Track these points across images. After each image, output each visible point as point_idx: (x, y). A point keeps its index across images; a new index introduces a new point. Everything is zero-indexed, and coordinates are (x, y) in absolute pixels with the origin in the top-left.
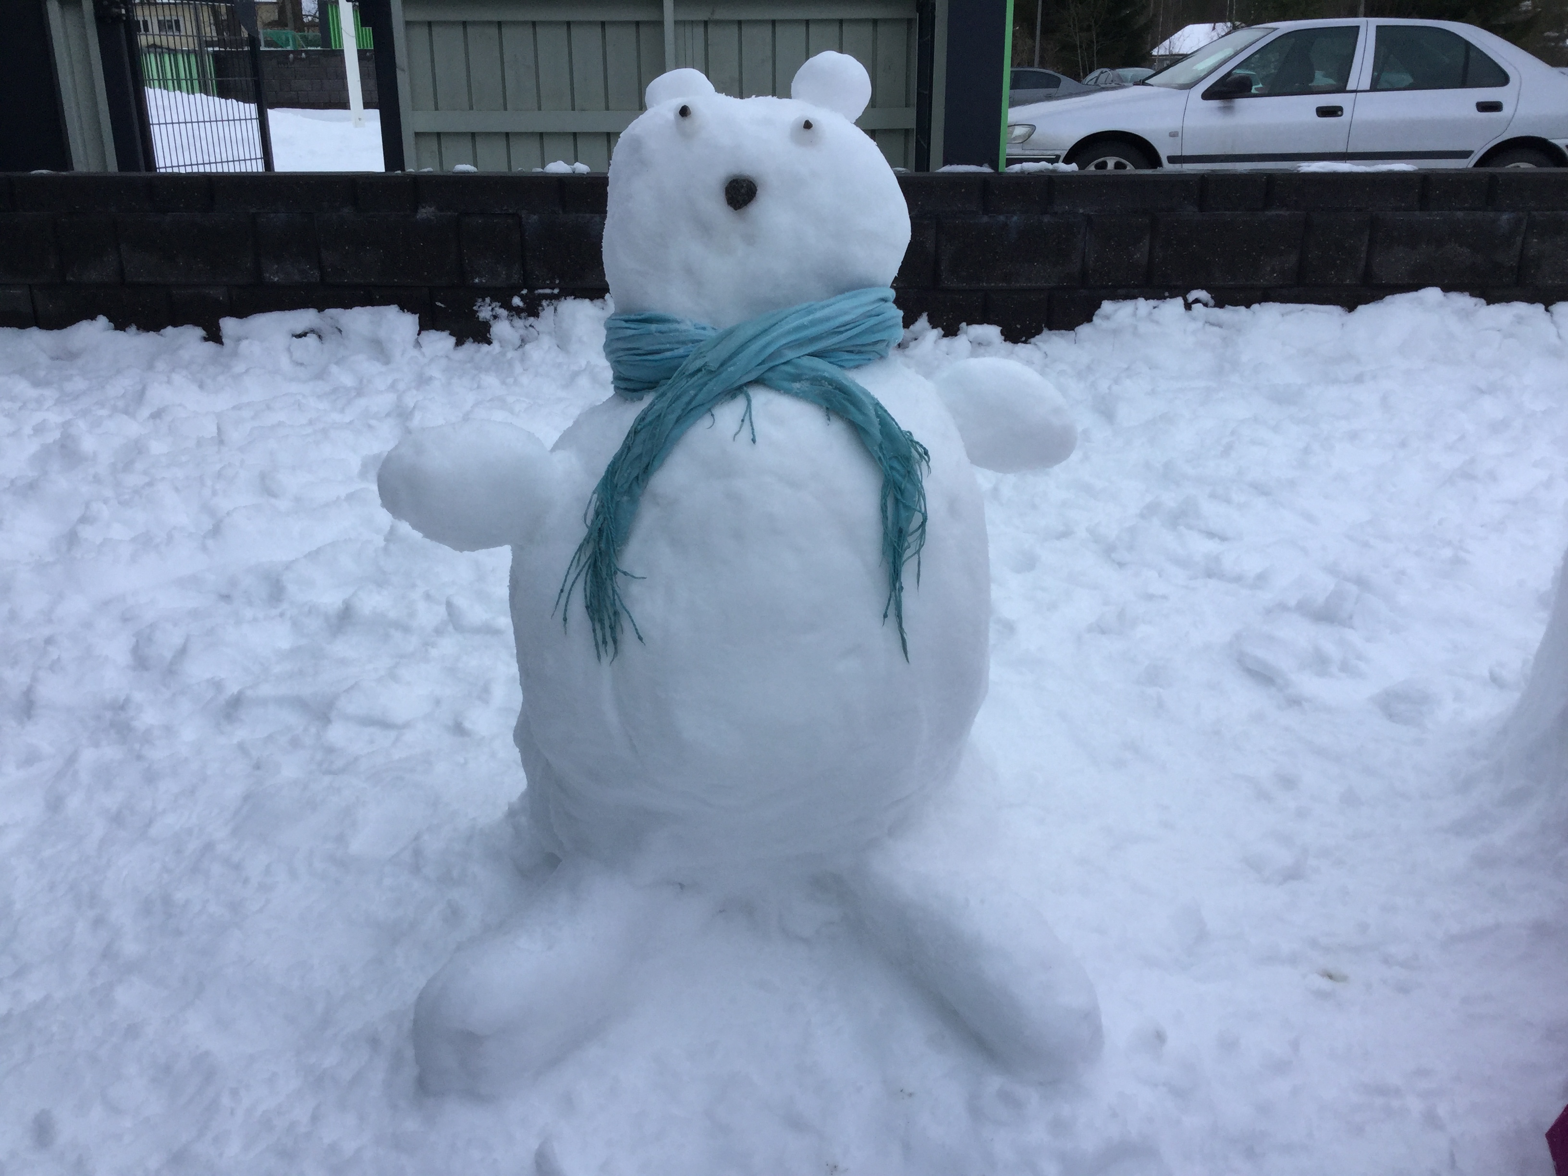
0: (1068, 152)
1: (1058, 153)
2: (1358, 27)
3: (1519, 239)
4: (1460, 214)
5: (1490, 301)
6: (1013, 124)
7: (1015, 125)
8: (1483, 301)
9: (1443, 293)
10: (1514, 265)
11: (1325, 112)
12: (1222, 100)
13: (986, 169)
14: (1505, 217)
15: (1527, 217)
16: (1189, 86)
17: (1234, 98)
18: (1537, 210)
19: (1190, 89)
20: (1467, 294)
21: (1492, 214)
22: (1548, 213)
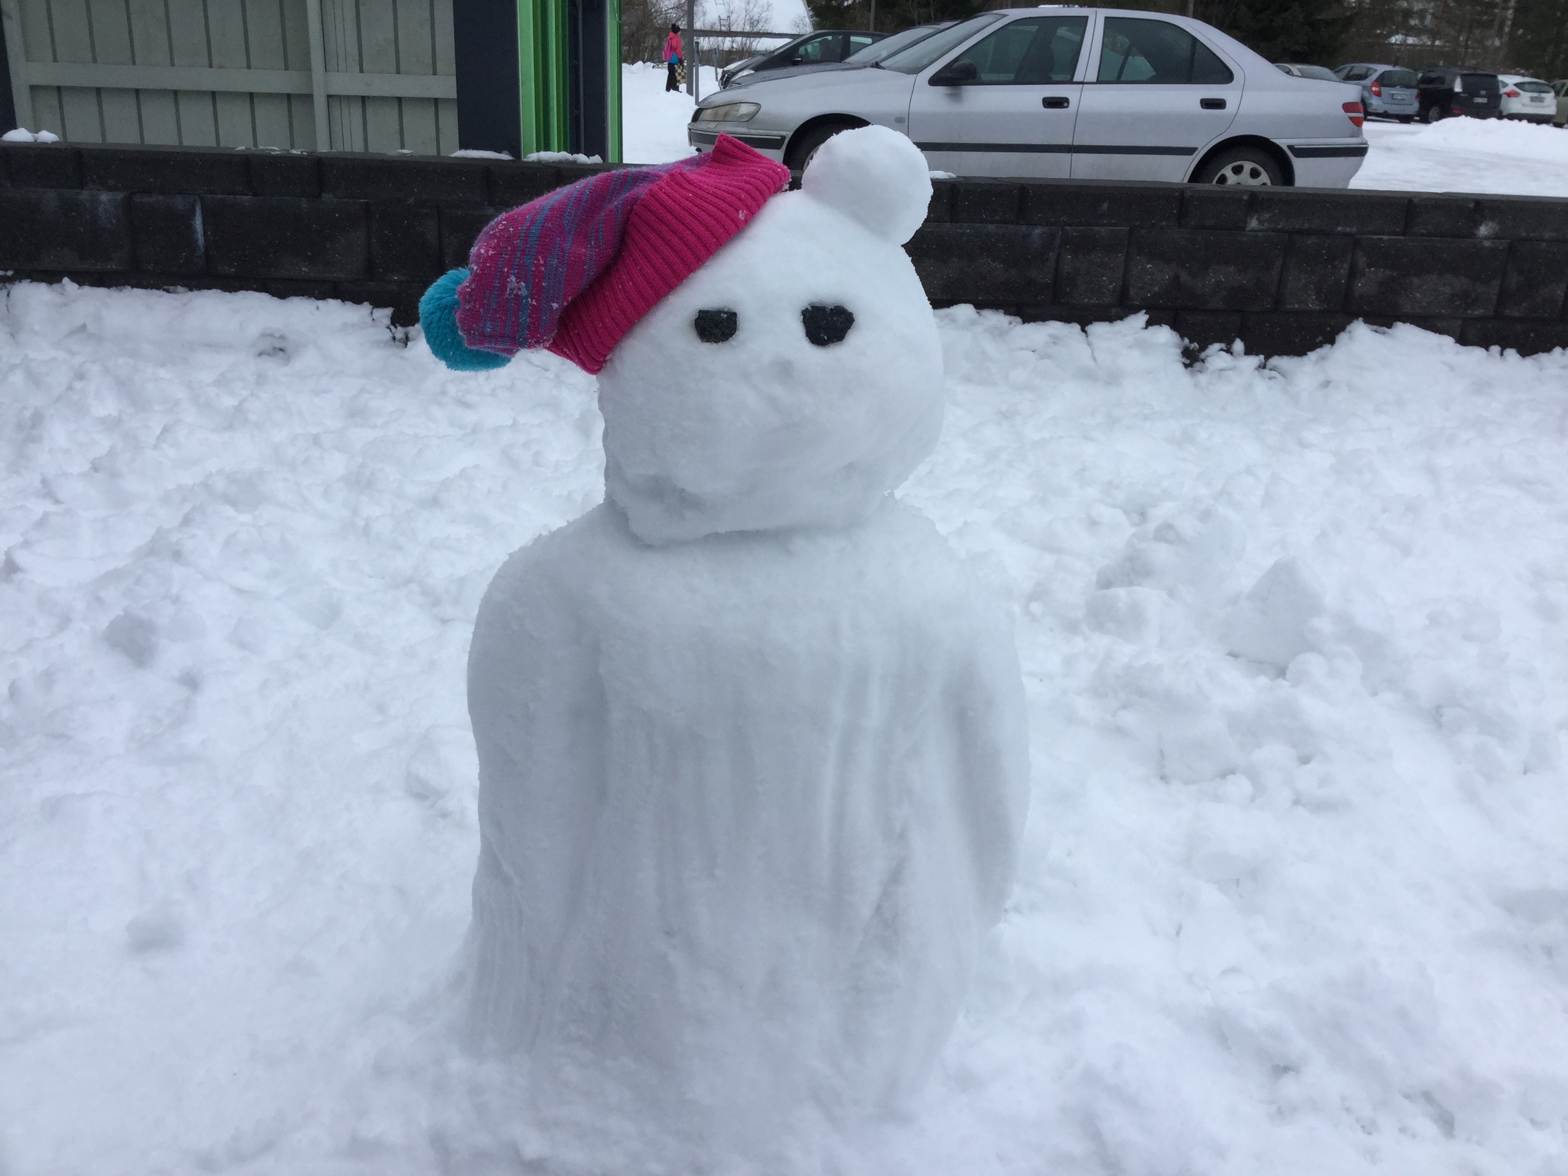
0: (794, 133)
1: (783, 133)
2: (1087, 17)
3: (1052, 255)
4: (991, 227)
5: (1026, 319)
6: (738, 102)
7: (740, 103)
8: (1019, 319)
9: (976, 310)
10: (1049, 282)
11: (1051, 103)
12: (949, 87)
13: (505, 156)
14: (1038, 231)
15: (1060, 233)
16: (916, 70)
17: (960, 85)
18: (1070, 225)
19: (917, 74)
20: (1002, 311)
21: (1024, 228)
22: (1081, 228)
